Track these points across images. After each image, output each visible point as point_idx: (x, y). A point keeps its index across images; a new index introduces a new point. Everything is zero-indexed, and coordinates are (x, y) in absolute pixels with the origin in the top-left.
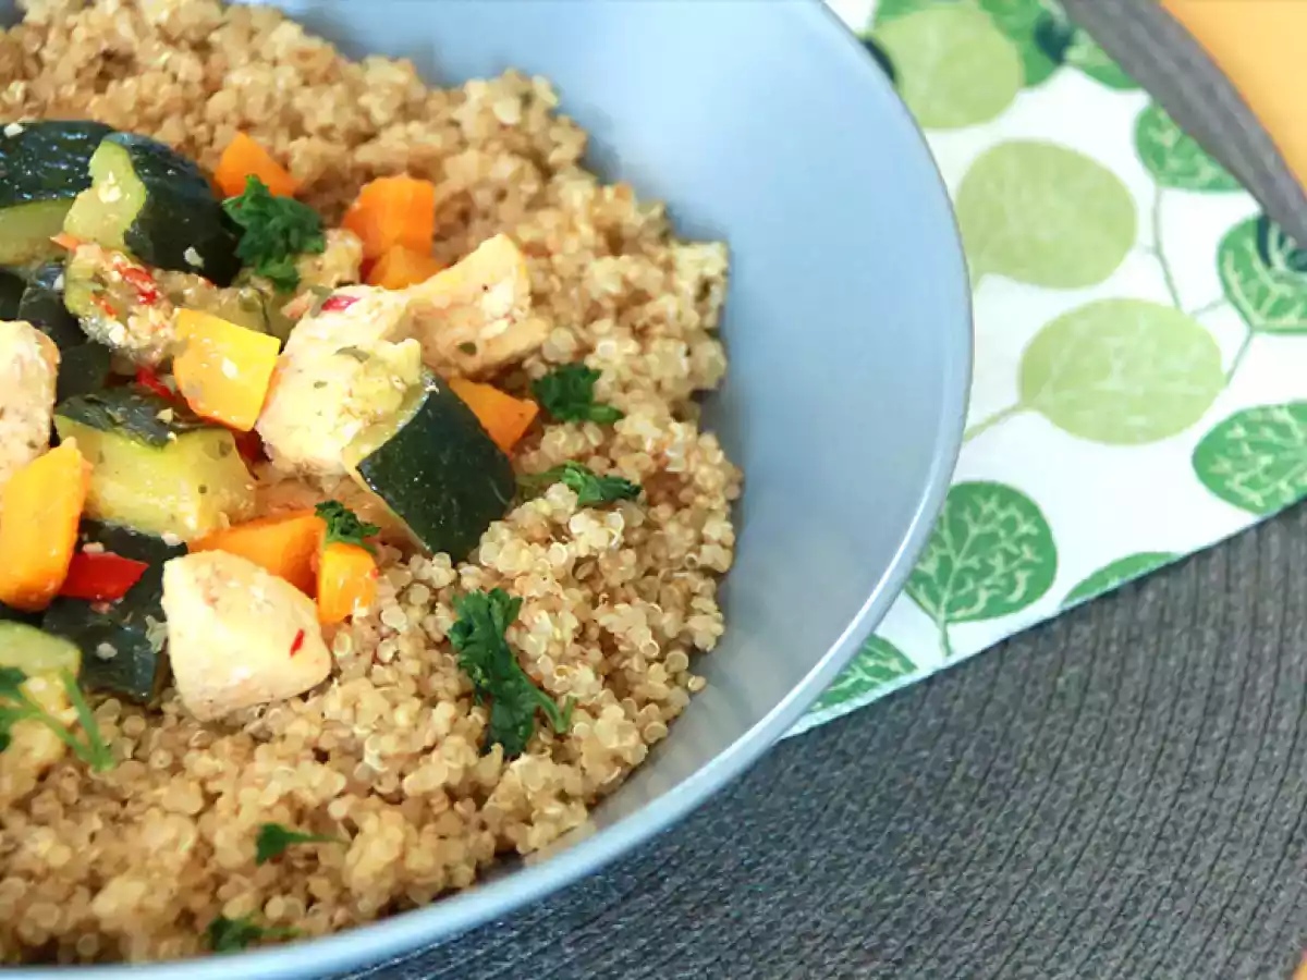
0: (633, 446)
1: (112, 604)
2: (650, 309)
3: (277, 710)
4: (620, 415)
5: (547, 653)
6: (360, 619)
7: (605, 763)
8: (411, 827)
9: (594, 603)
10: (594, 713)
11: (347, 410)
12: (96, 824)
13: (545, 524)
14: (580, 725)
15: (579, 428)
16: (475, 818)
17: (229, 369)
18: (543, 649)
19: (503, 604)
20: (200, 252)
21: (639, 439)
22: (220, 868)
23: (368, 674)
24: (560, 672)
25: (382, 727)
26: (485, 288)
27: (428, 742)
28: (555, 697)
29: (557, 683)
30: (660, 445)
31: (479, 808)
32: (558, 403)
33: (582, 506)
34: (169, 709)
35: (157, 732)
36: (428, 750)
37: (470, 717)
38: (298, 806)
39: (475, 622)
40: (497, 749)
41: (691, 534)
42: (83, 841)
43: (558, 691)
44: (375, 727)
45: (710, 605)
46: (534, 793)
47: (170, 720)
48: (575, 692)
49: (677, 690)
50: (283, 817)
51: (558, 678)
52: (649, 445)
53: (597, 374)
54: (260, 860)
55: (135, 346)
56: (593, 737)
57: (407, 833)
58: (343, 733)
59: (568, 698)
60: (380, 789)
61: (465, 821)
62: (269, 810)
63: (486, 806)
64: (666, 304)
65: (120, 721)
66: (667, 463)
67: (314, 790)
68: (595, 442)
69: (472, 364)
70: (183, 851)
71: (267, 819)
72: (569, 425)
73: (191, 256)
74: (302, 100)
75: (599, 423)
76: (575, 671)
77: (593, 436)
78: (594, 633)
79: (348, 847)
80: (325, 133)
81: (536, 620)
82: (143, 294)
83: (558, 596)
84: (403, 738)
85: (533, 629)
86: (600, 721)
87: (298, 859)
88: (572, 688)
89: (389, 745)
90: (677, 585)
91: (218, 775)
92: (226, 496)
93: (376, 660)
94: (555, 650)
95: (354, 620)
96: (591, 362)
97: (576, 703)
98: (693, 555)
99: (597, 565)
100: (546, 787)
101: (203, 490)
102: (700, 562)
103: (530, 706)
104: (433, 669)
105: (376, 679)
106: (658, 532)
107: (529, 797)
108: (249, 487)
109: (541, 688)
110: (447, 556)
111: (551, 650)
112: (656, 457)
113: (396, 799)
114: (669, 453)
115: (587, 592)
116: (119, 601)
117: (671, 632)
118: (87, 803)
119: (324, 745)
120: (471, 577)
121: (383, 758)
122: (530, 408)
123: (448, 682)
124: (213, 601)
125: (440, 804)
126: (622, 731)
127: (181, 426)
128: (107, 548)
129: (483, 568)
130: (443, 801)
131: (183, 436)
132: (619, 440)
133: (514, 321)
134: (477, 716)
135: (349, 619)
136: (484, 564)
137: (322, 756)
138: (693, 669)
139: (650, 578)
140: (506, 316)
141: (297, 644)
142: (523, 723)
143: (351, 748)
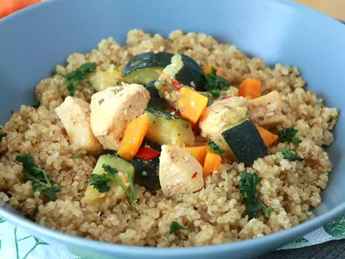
0: (303, 150)
1: (149, 161)
2: (314, 120)
3: (186, 195)
4: (301, 142)
5: (267, 194)
6: (215, 174)
7: (278, 227)
8: (217, 231)
9: (284, 185)
10: (278, 213)
11: (223, 120)
12: (129, 217)
13: (274, 162)
14: (273, 216)
15: (289, 143)
16: (237, 235)
17: (193, 104)
18: (266, 192)
19: (256, 178)
20: (195, 83)
21: (305, 148)
22: (160, 234)
23: (214, 189)
24: (270, 200)
25: (214, 203)
26: (269, 103)
27: (227, 210)
28: (267, 206)
29: (268, 202)
30: (310, 150)
31: (239, 232)
32: (284, 137)
33: (285, 158)
34: (158, 192)
35: (153, 197)
36: (226, 212)
37: (241, 207)
38: (185, 221)
39: (247, 180)
40: (247, 217)
41: (316, 175)
42: (125, 221)
43: (268, 205)
44: (212, 203)
45: (318, 195)
46: (255, 230)
47: (158, 195)
48: (274, 206)
49: (304, 214)
50: (180, 222)
51: (269, 201)
52: (307, 150)
53: (297, 131)
54: (171, 233)
55: (172, 101)
56: (276, 220)
57: (214, 233)
58: (202, 204)
59: (271, 207)
60: (210, 221)
61: (234, 235)
62: (177, 219)
63: (241, 232)
64: (319, 120)
65: (144, 193)
66: (312, 156)
67: (190, 216)
68: (292, 148)
69: (262, 123)
70: (149, 226)
71: (175, 221)
72: (286, 143)
73: (192, 83)
74: (233, 61)
75: (294, 143)
76: (274, 201)
77: (292, 146)
78: (282, 193)
79: (197, 233)
80: (237, 70)
81: (265, 183)
82: (176, 88)
83: (273, 179)
84: (220, 207)
85: (264, 186)
86: (279, 215)
87: (183, 236)
88: (272, 205)
89: (215, 208)
90: (309, 188)
91: (166, 209)
92: (186, 139)
93: (217, 186)
94: (269, 193)
95: (213, 174)
96: (295, 128)
97: (273, 210)
98: (315, 182)
99: (287, 176)
100: (259, 229)
101: (179, 135)
102: (317, 184)
103: (260, 207)
104: (233, 192)
105: (215, 190)
106: (306, 174)
107: (253, 230)
108: (193, 139)
109: (264, 203)
110: (244, 164)
111: (268, 193)
112: (309, 153)
113: (215, 224)
114: (313, 153)
115: (282, 182)
116: (151, 161)
117: (305, 199)
118: (129, 212)
119: (197, 206)
120: (249, 170)
121: (213, 212)
122: (276, 137)
123: (236, 196)
124: (172, 158)
125: (227, 228)
126: (285, 219)
127: (176, 116)
128: (151, 147)
129: (253, 169)
130: (228, 228)
131: (176, 119)
132: (299, 148)
133: (276, 114)
134: (243, 207)
135: (211, 173)
136: (254, 168)
137: (195, 209)
138: (309, 210)
139: (302, 185)
140: (274, 112)
141: (195, 176)
142: (256, 212)
143: (204, 208)
